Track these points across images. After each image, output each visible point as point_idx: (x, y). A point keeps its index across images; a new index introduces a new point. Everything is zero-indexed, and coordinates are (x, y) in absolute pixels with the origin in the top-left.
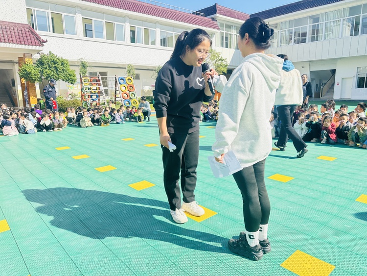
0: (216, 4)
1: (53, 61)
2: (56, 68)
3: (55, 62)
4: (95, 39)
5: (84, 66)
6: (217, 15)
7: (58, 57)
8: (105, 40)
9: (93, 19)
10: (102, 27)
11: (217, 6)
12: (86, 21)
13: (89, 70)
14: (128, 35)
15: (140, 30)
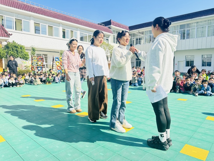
0: (111, 20)
1: (15, 46)
2: (16, 50)
3: (16, 47)
4: (41, 35)
5: (34, 50)
6: (112, 26)
7: (18, 44)
8: (47, 36)
9: (41, 24)
10: (46, 29)
11: (111, 21)
12: (36, 25)
13: (37, 53)
14: (61, 34)
15: (68, 31)
